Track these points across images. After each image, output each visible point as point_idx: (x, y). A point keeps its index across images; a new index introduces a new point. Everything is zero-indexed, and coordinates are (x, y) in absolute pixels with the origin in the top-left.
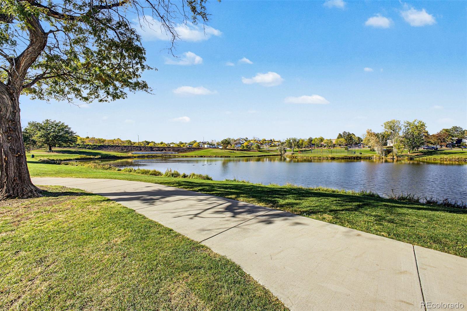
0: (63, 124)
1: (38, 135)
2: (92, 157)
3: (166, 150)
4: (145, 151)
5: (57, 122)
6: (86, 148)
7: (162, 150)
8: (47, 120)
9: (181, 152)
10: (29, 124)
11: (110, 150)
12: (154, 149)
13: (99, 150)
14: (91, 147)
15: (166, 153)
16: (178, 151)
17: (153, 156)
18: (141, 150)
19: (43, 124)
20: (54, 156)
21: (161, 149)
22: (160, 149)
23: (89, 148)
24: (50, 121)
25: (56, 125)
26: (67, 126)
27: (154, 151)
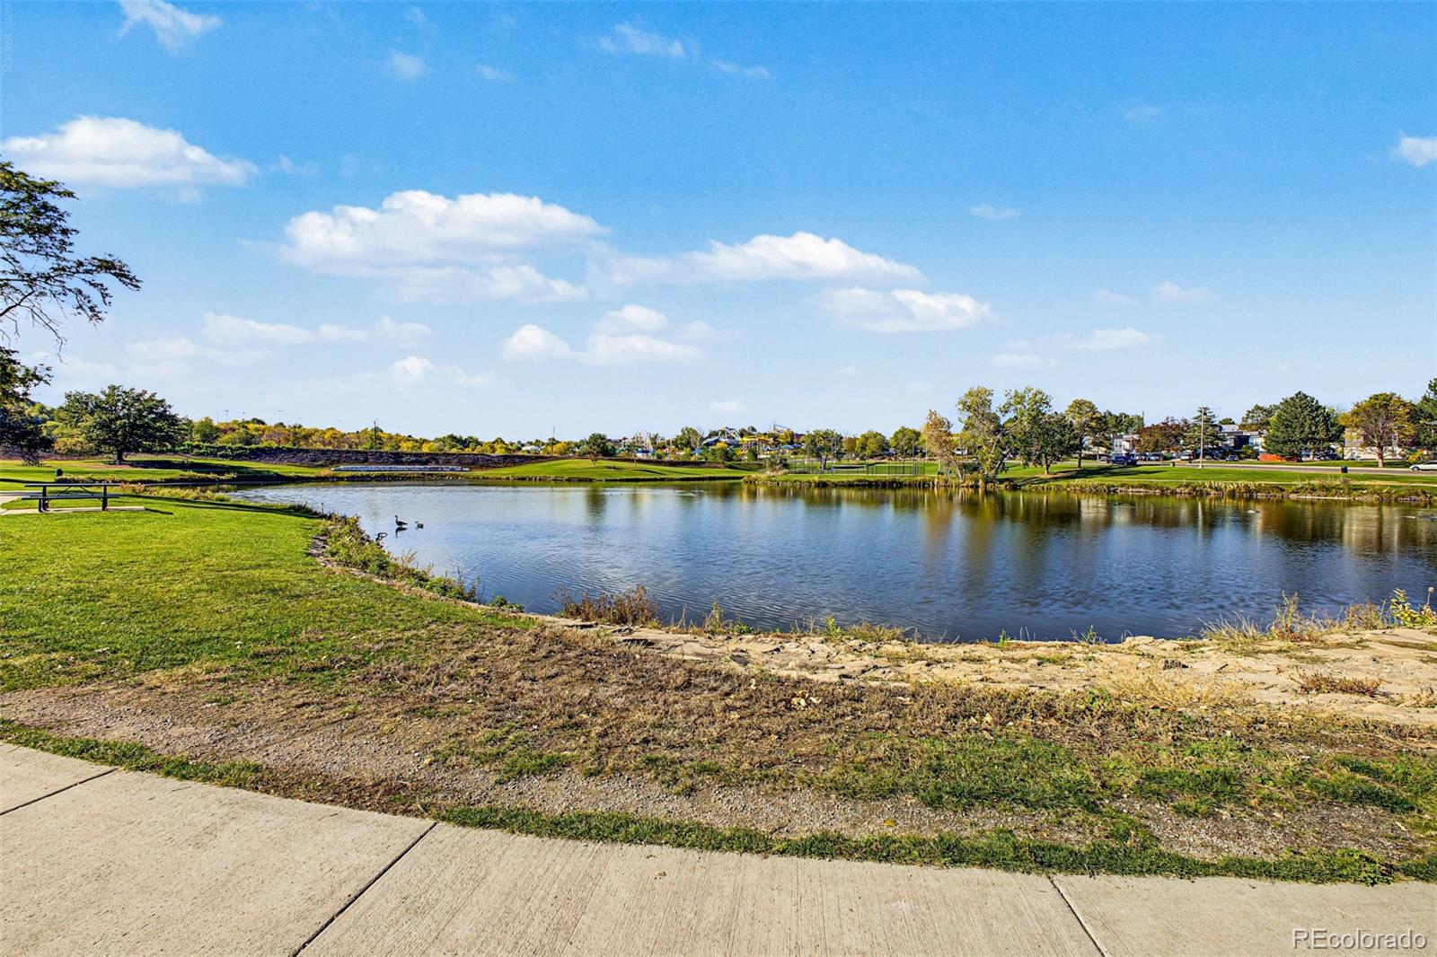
0: (153, 395)
1: (88, 424)
2: (211, 476)
3: (437, 463)
4: (376, 463)
5: (138, 391)
6: (215, 455)
7: (426, 463)
8: (113, 388)
9: (482, 467)
10: (68, 396)
11: (280, 460)
12: (404, 460)
13: (250, 459)
14: (229, 452)
15: (436, 469)
16: (473, 464)
17: (396, 476)
18: (366, 461)
19: (103, 397)
20: (116, 472)
21: (424, 459)
22: (419, 459)
23: (225, 456)
24: (120, 389)
25: (137, 399)
26: (163, 401)
27: (402, 463)
